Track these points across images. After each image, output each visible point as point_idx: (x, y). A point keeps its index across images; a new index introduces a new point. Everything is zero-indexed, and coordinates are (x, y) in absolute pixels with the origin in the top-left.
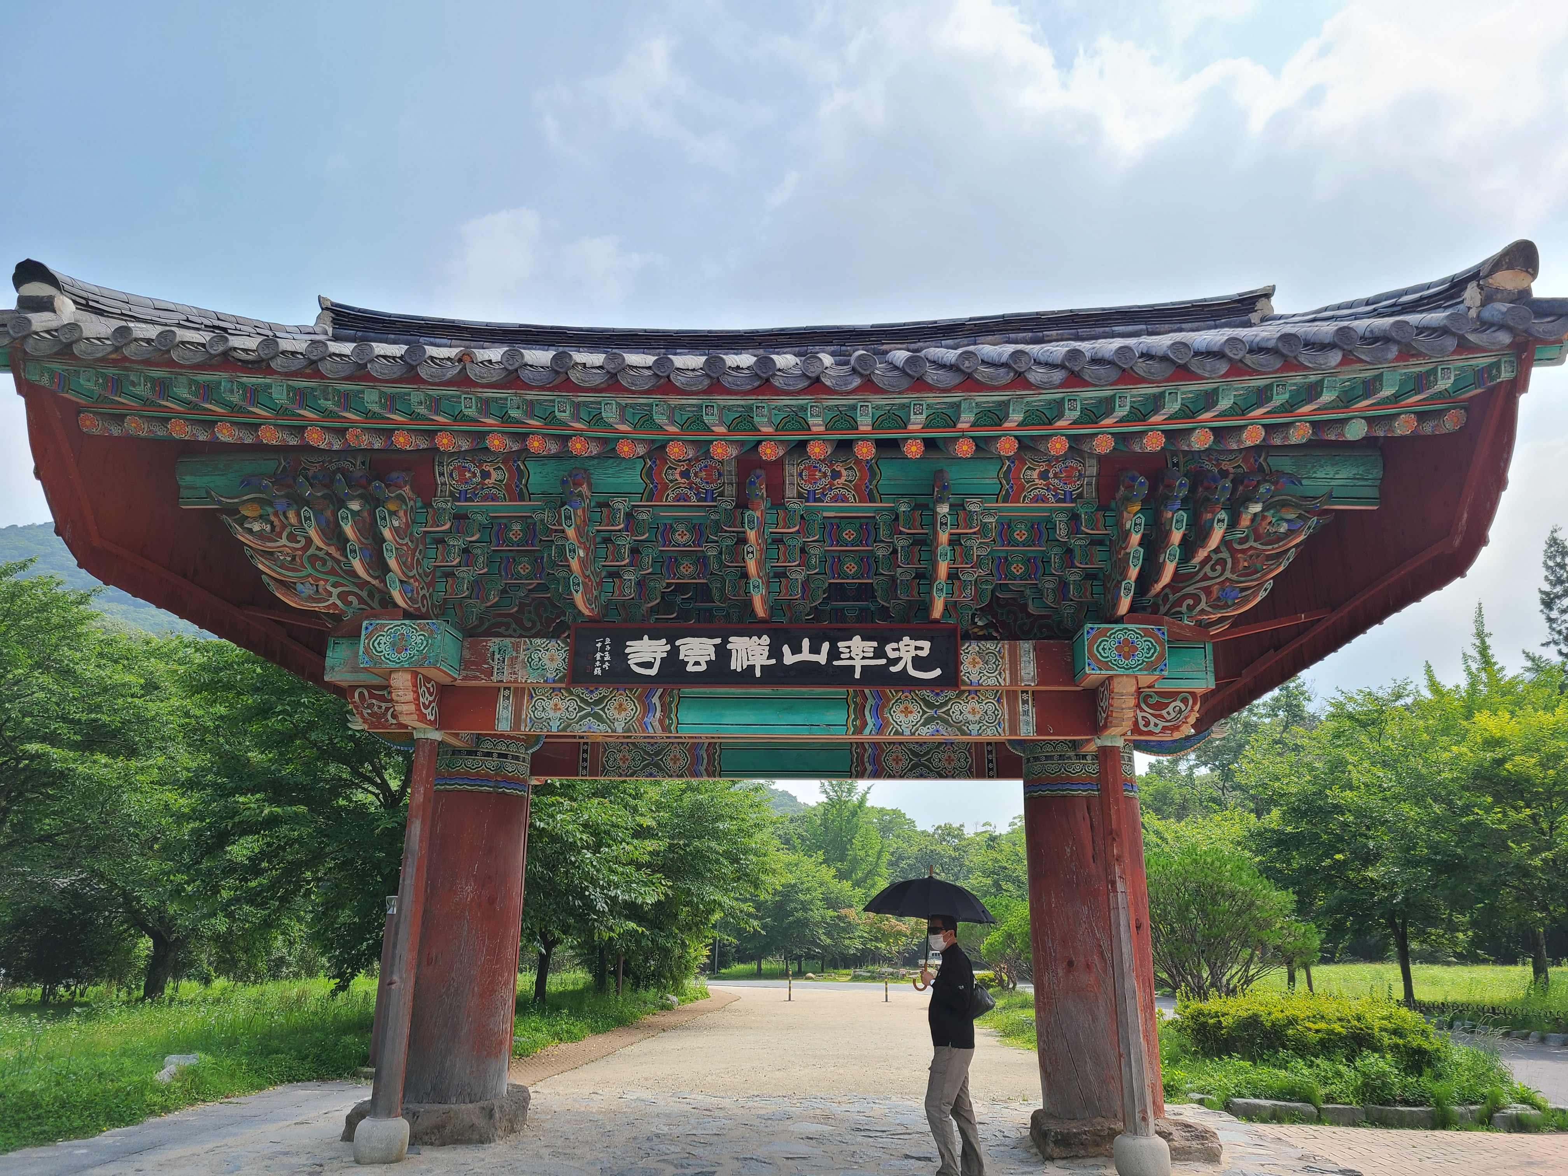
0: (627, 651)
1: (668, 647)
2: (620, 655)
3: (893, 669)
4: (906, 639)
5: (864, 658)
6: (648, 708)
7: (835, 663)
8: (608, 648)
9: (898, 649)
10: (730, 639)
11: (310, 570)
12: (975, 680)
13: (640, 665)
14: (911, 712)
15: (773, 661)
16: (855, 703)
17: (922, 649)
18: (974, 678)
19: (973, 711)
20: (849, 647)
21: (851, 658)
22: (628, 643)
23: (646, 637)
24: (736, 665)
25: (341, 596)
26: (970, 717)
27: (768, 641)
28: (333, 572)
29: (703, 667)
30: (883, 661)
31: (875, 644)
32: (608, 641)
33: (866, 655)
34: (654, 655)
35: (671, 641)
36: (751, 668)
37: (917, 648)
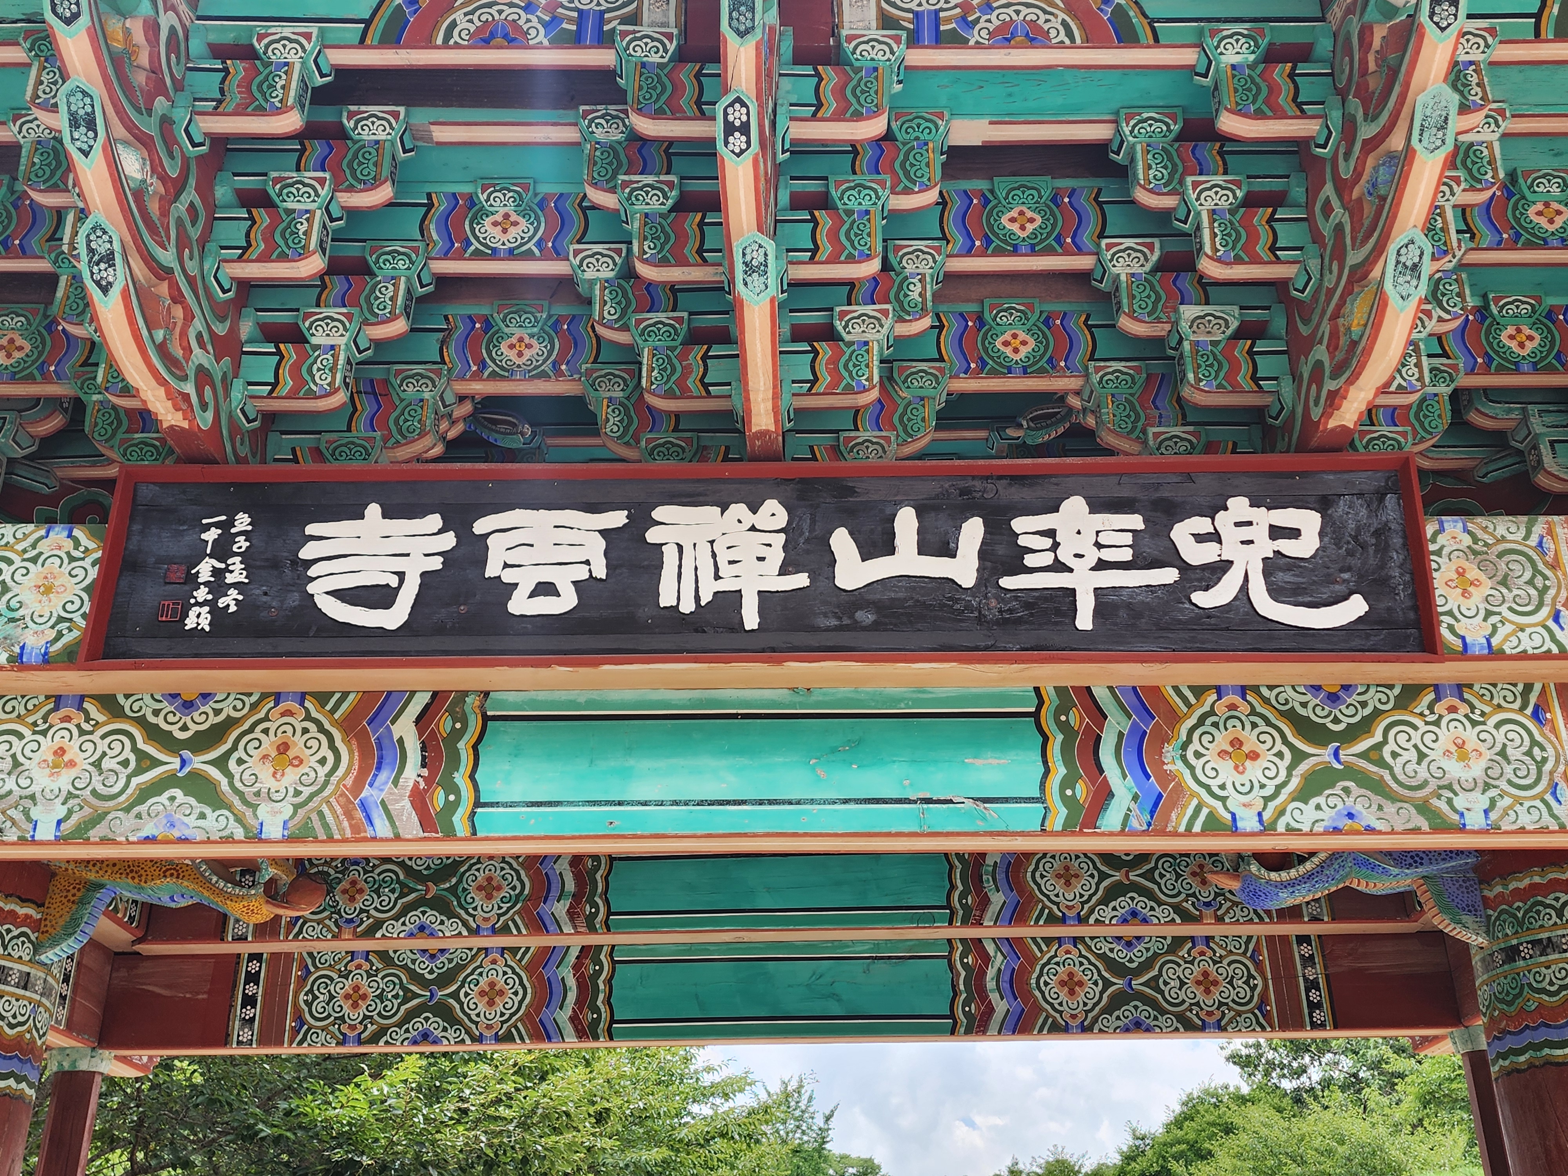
0: (307, 552)
1: (449, 541)
3: (1203, 599)
4: (1239, 506)
5: (1102, 565)
6: (377, 757)
7: (1007, 582)
8: (242, 544)
9: (1215, 537)
10: (658, 514)
12: (1474, 640)
13: (347, 596)
14: (1254, 756)
15: (801, 580)
16: (1064, 727)
17: (1294, 533)
18: (1475, 631)
20: (1051, 533)
21: (1059, 567)
22: (312, 529)
23: (374, 510)
26: (1455, 769)
27: (782, 518)
29: (565, 602)
30: (1168, 575)
31: (1136, 521)
32: (243, 522)
33: (1108, 555)
34: (399, 564)
35: (458, 521)
36: (729, 601)
37: (1276, 532)
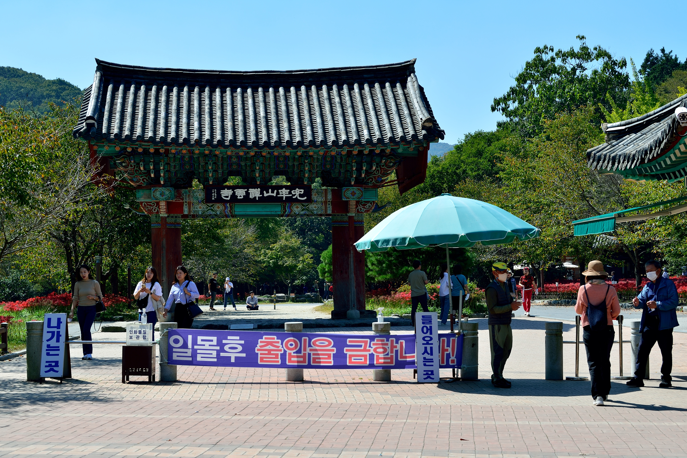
0: (221, 193)
1: (232, 192)
2: (219, 195)
3: (294, 197)
4: (297, 189)
5: (286, 194)
6: (226, 208)
7: (278, 196)
8: (216, 192)
9: (295, 192)
10: (249, 190)
11: (136, 174)
12: (315, 200)
13: (225, 197)
14: (298, 208)
15: (261, 195)
16: (283, 206)
17: (301, 192)
18: (315, 199)
19: (315, 207)
20: (282, 192)
21: (282, 194)
22: (221, 191)
23: (226, 189)
24: (251, 196)
25: (143, 180)
26: (314, 209)
27: (260, 190)
28: (140, 174)
29: (242, 197)
30: (291, 195)
31: (289, 190)
32: (215, 190)
34: (229, 194)
35: (233, 190)
36: (255, 197)
